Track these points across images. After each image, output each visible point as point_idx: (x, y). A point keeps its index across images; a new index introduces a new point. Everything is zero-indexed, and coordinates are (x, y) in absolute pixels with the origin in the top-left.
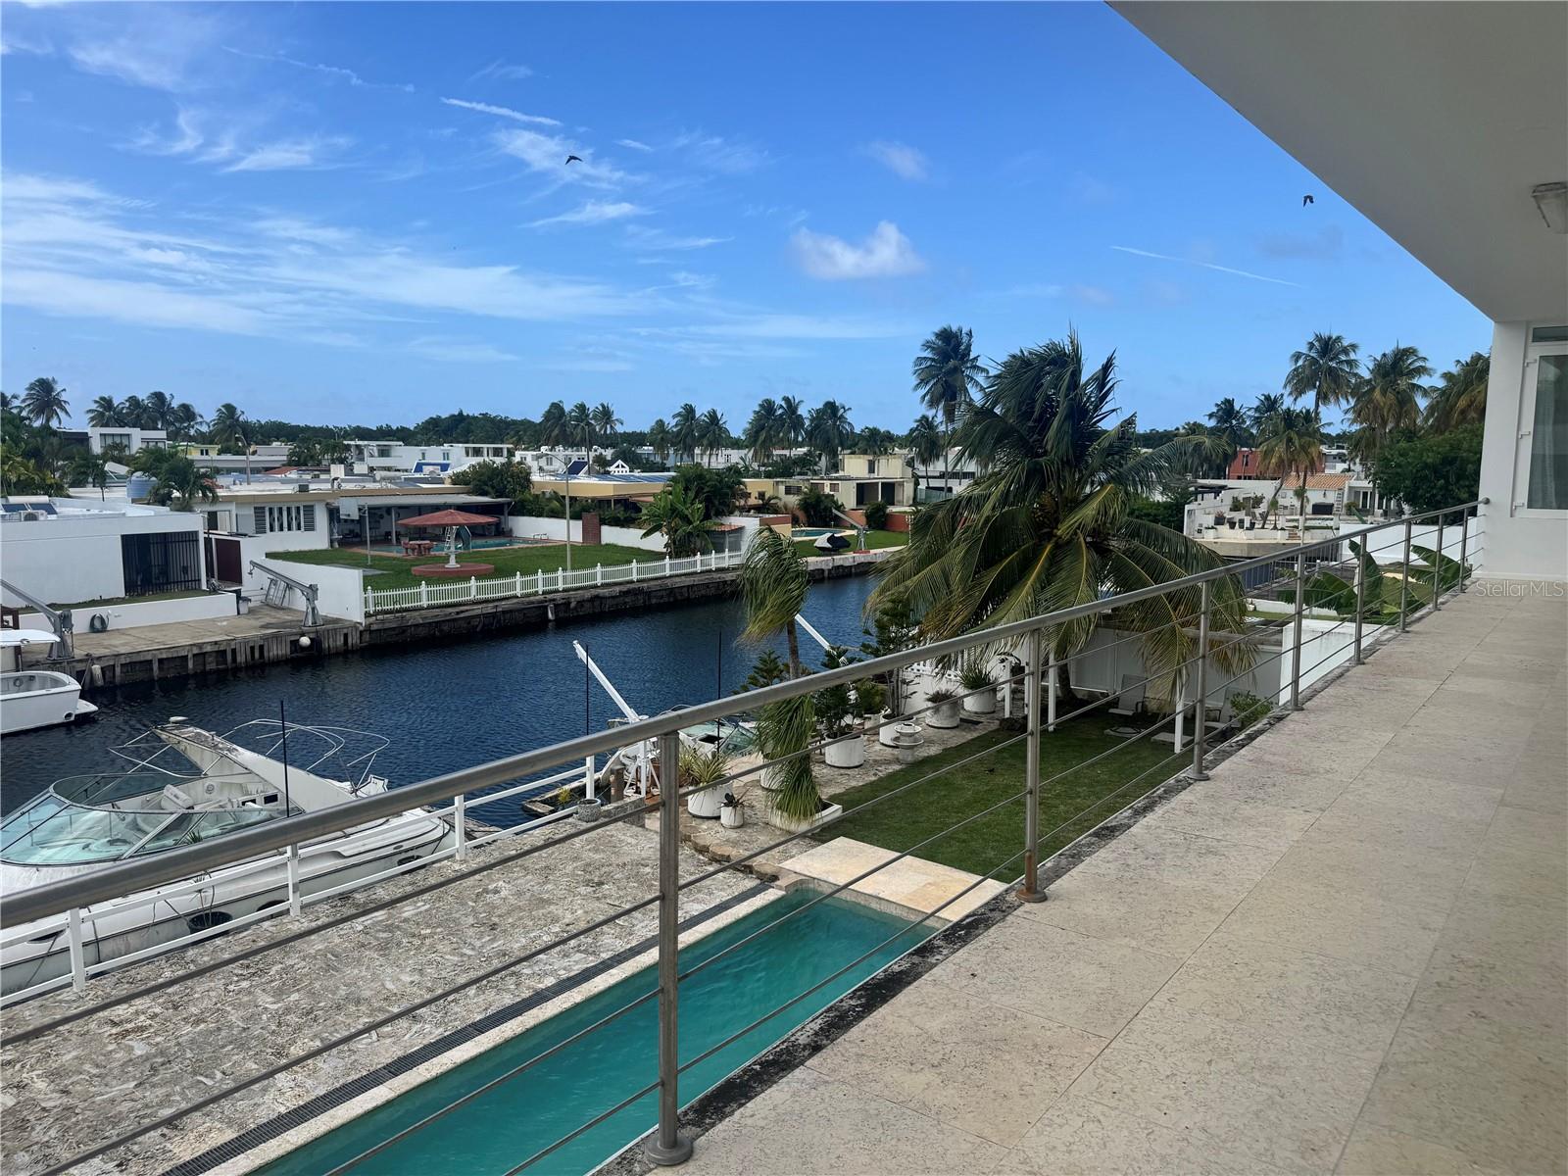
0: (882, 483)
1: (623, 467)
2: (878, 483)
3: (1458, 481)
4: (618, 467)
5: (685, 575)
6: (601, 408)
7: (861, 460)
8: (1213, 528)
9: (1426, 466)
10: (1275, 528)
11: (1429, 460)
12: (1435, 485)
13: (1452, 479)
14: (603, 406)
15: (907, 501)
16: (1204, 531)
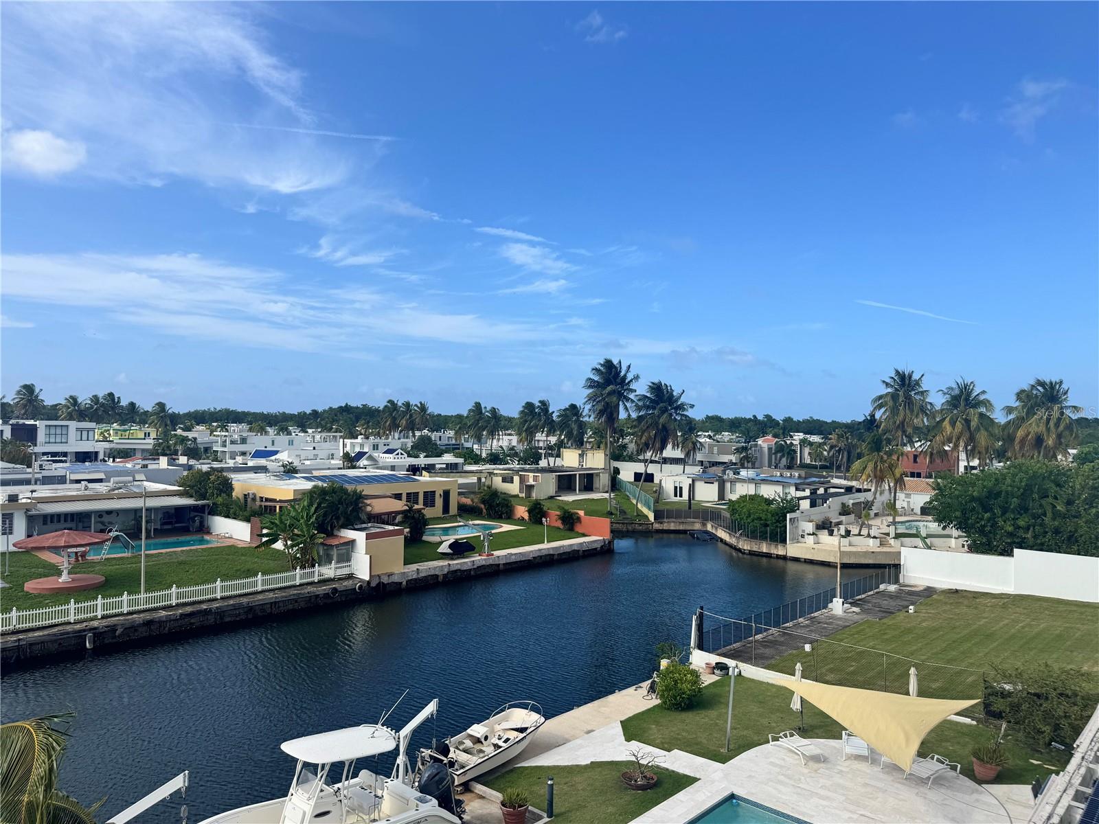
0: (579, 474)
1: (402, 454)
2: (576, 475)
3: (1004, 513)
4: (398, 454)
5: (280, 589)
6: (419, 405)
7: (574, 454)
8: (813, 534)
9: (973, 499)
10: (869, 536)
11: (975, 494)
12: (983, 516)
13: (998, 511)
14: (421, 403)
15: (603, 489)
16: (806, 536)
